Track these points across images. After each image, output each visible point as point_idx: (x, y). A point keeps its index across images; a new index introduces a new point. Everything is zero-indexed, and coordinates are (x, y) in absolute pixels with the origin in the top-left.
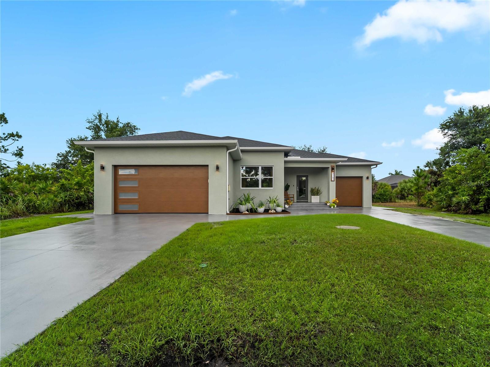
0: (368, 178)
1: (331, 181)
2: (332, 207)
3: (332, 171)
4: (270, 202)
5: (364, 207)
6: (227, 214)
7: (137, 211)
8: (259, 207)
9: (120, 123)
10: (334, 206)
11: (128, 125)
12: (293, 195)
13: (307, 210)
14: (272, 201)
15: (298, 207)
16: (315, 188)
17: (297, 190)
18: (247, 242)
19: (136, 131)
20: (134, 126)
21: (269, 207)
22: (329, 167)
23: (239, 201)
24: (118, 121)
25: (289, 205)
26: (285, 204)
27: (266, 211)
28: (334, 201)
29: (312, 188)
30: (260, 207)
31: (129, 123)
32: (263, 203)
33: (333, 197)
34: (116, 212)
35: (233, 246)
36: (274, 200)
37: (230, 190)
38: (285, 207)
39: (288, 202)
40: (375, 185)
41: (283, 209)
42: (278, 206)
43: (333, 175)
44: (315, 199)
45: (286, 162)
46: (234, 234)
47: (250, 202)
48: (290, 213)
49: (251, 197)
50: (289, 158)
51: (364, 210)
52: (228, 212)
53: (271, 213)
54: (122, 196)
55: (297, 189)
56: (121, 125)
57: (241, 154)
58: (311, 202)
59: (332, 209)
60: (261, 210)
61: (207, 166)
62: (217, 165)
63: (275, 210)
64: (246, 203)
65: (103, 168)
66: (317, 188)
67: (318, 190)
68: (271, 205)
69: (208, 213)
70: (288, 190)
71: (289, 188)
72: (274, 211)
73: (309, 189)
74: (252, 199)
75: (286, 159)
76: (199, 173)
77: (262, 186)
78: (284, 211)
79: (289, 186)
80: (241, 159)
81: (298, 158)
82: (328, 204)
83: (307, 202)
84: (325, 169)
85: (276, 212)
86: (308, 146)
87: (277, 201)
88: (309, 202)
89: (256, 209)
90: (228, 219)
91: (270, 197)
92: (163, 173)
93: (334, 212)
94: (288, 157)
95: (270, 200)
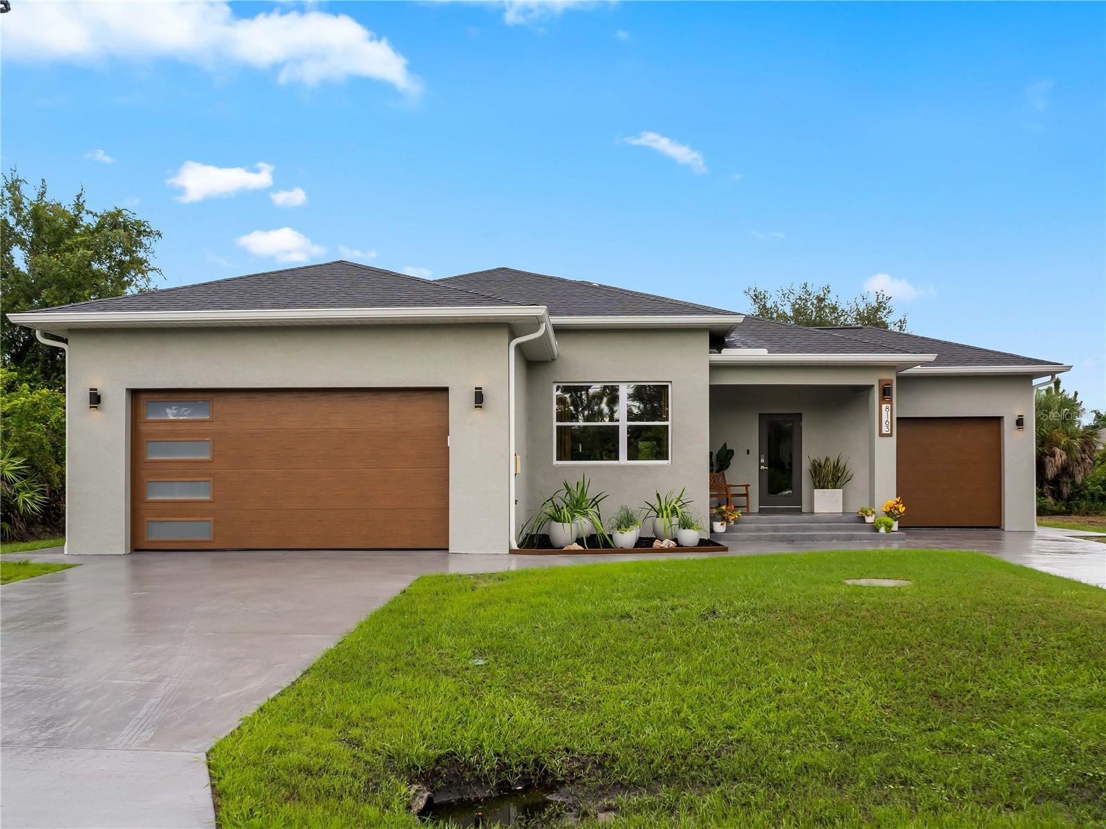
0: (1020, 422)
1: (881, 435)
2: (882, 530)
3: (882, 400)
4: (659, 512)
5: (1007, 528)
6: (512, 552)
7: (207, 542)
8: (619, 527)
9: (88, 212)
10: (891, 527)
11: (114, 221)
12: (747, 486)
13: (790, 540)
14: (666, 509)
15: (759, 530)
16: (827, 459)
17: (762, 467)
18: (583, 617)
19: (145, 240)
20: (139, 224)
21: (654, 531)
22: (873, 386)
23: (549, 510)
24: (79, 206)
25: (728, 521)
26: (713, 519)
27: (644, 544)
28: (888, 509)
29: (814, 461)
30: (623, 528)
31: (120, 212)
32: (632, 515)
33: (886, 493)
34: (138, 546)
35: (544, 624)
36: (673, 504)
37: (519, 471)
38: (712, 531)
39: (724, 512)
40: (1086, 443)
41: (706, 536)
42: (685, 525)
43: (885, 415)
44: (826, 502)
45: (715, 368)
46: (544, 599)
47: (590, 511)
48: (726, 549)
49: (589, 496)
50: (728, 355)
51: (1008, 539)
52: (515, 546)
53: (662, 550)
54: (158, 494)
55: (760, 464)
56: (88, 220)
57: (554, 343)
58: (813, 513)
59: (883, 535)
60: (627, 538)
61: (446, 390)
62: (476, 388)
63: (675, 540)
64: (573, 516)
65: (96, 399)
66: (833, 459)
67: (836, 467)
68: (662, 523)
69: (448, 549)
70: (728, 467)
71: (732, 462)
72: (673, 544)
73: (806, 466)
74: (595, 502)
75: (717, 357)
76: (418, 414)
77: (631, 456)
78: (706, 545)
79: (731, 453)
80: (553, 360)
81: (760, 354)
82: (869, 519)
83: (799, 511)
84: (859, 393)
85: (678, 545)
86: (816, 290)
87: (685, 509)
88: (803, 511)
89: (610, 536)
90: (514, 564)
91: (658, 495)
92: (294, 416)
93: (888, 545)
94: (724, 351)
95: (657, 507)
